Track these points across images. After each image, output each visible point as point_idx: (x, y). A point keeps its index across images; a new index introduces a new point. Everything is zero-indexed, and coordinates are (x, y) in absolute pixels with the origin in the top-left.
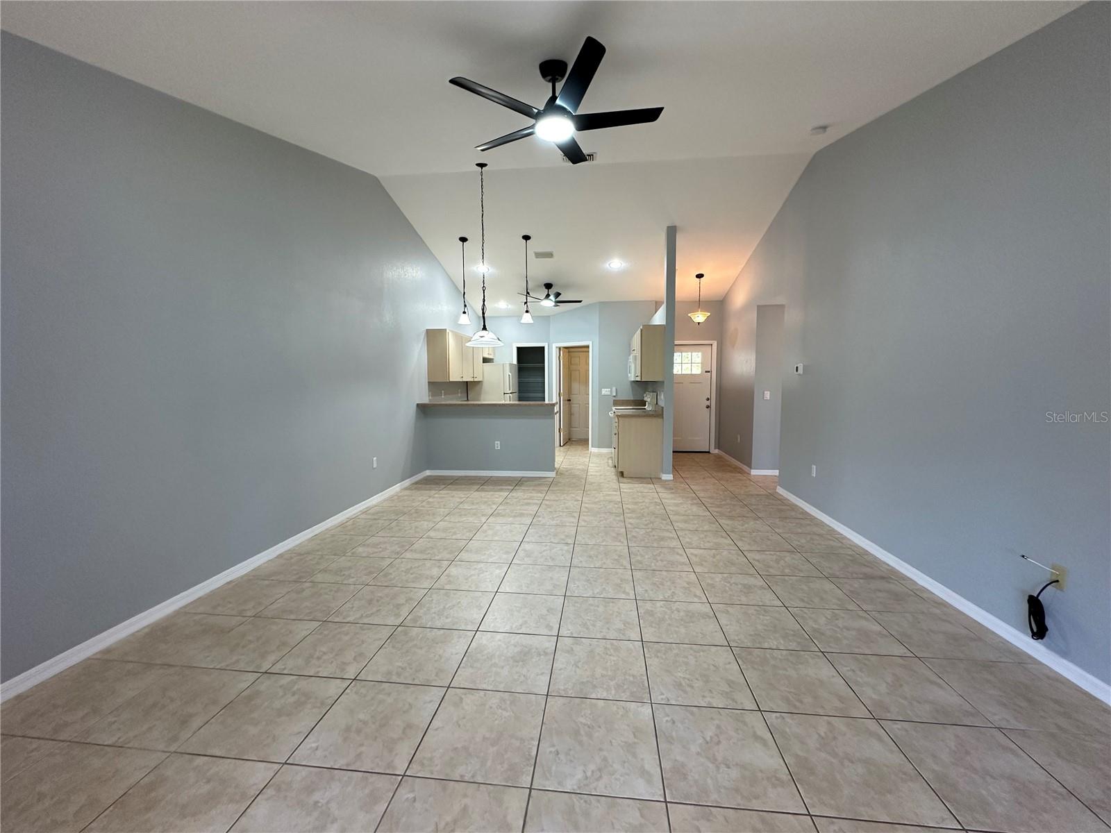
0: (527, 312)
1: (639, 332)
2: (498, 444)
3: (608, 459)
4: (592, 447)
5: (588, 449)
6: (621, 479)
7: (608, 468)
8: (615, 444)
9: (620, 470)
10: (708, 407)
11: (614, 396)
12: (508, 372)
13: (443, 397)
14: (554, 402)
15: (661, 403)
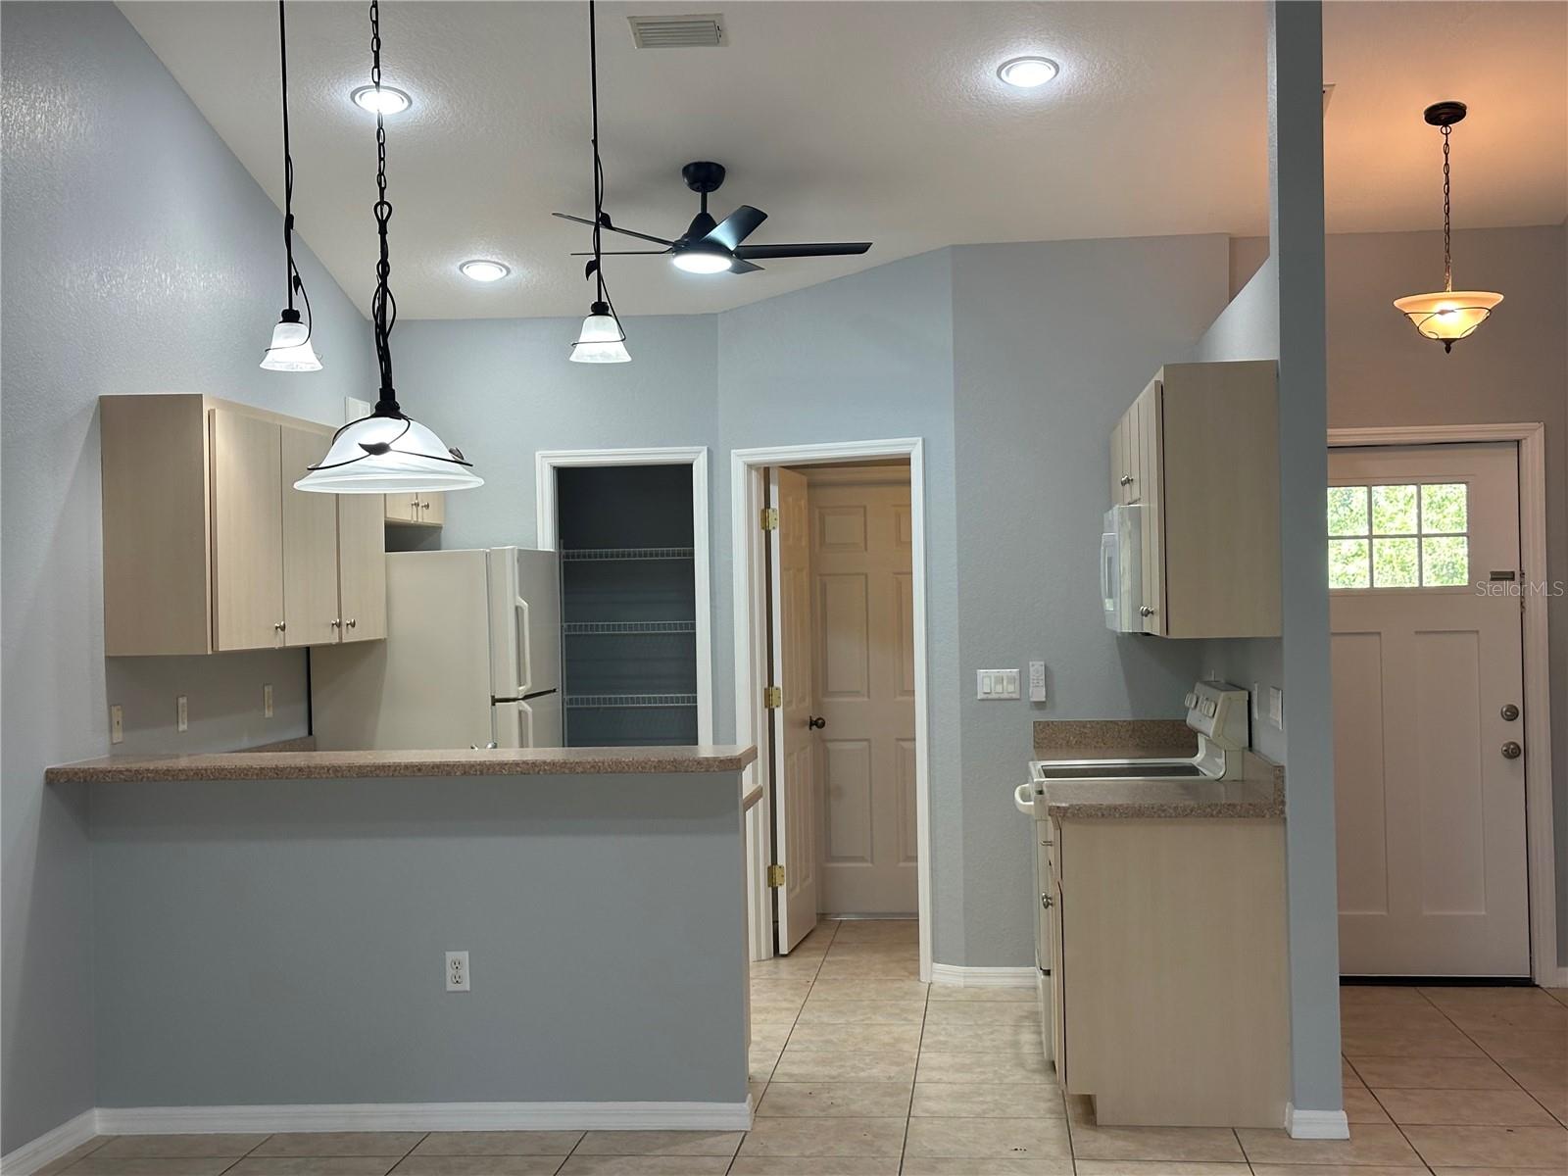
0: (600, 309)
1: (1147, 398)
2: (459, 968)
3: (1017, 1027)
4: (936, 959)
5: (916, 973)
6: (1083, 1136)
7: (1018, 1076)
8: (1046, 948)
9: (1078, 1088)
10: (1513, 752)
11: (1040, 705)
12: (511, 596)
13: (183, 727)
14: (742, 745)
15: (1273, 744)
